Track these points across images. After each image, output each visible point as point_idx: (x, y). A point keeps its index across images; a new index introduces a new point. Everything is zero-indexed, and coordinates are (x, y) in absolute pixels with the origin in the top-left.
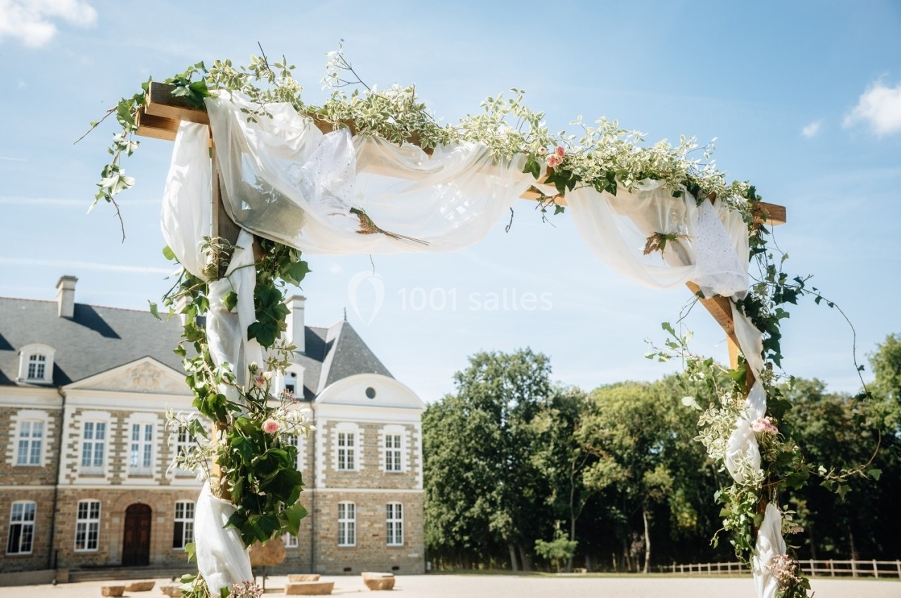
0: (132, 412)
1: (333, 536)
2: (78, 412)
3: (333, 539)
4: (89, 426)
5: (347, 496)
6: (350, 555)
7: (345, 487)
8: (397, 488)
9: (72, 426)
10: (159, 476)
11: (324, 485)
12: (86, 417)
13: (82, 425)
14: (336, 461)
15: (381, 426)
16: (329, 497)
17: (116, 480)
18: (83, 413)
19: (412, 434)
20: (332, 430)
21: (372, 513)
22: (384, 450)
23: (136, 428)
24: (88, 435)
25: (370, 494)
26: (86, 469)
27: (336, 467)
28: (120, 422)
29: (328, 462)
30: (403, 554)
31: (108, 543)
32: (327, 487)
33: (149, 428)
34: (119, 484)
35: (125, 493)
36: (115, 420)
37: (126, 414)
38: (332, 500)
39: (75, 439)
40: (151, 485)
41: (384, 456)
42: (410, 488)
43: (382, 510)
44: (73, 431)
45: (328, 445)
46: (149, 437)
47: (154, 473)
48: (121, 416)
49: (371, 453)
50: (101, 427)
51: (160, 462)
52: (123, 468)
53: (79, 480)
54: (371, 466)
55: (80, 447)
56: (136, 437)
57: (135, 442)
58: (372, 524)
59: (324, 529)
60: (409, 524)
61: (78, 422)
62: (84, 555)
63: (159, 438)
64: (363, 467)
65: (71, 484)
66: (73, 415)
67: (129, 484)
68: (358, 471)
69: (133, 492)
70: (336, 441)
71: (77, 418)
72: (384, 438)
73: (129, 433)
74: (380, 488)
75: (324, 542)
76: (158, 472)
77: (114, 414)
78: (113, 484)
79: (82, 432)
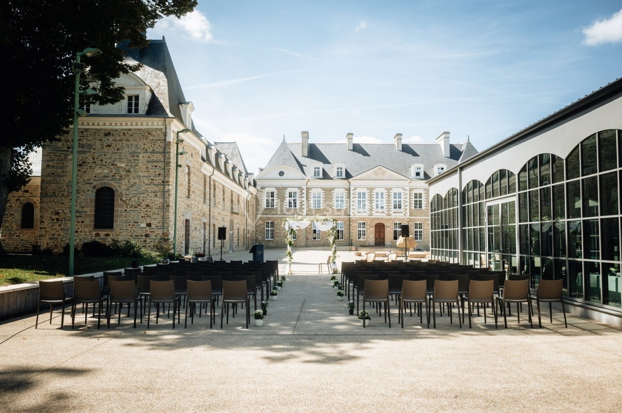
0: (375, 188)
2: (355, 189)
4: (359, 194)
9: (353, 194)
10: (387, 212)
12: (358, 190)
13: (357, 194)
23: (377, 194)
24: (359, 197)
26: (359, 210)
28: (371, 192)
31: (369, 237)
33: (382, 194)
34: (372, 215)
35: (374, 219)
36: (369, 191)
37: (373, 189)
39: (355, 199)
40: (384, 216)
44: (354, 196)
46: (382, 197)
47: (385, 211)
48: (371, 190)
50: (364, 194)
51: (387, 207)
52: (373, 209)
53: (357, 214)
55: (357, 202)
56: (377, 197)
57: (377, 199)
61: (355, 192)
62: (361, 241)
63: (386, 198)
65: (355, 215)
66: (353, 190)
67: (376, 215)
69: (377, 219)
71: (355, 191)
73: (375, 196)
76: (386, 211)
77: (368, 189)
78: (369, 215)
79: (357, 196)
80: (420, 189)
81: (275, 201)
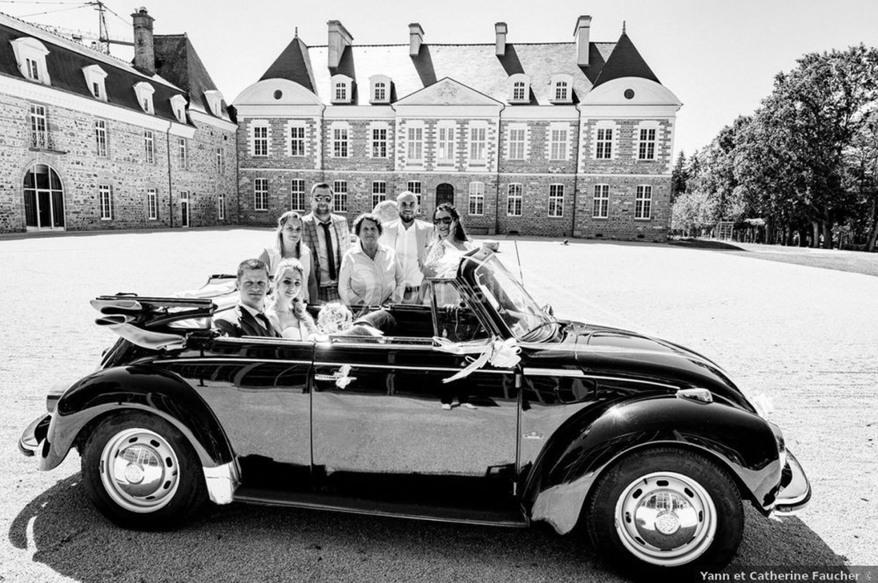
0: (438, 120)
1: (588, 210)
2: (404, 122)
3: (588, 213)
4: (411, 131)
5: (603, 179)
6: (602, 224)
7: (601, 173)
8: (648, 173)
9: (400, 131)
10: (458, 165)
11: (583, 171)
12: (409, 125)
13: (406, 131)
14: (595, 152)
15: (637, 122)
16: (587, 180)
17: (430, 168)
18: (407, 122)
19: (665, 127)
20: (592, 127)
21: (623, 194)
22: (639, 142)
23: (442, 131)
24: (411, 137)
25: (622, 178)
26: (411, 161)
27: (594, 157)
28: (431, 128)
29: (588, 153)
30: (649, 226)
31: (426, 209)
32: (585, 172)
33: (451, 131)
34: (432, 170)
35: (435, 176)
36: (428, 126)
37: (435, 122)
38: (589, 183)
39: (403, 140)
40: (453, 171)
41: (638, 147)
42: (660, 173)
43: (632, 191)
44: (401, 135)
45: (588, 139)
46: (451, 137)
48: (431, 123)
49: (626, 146)
50: (419, 131)
51: (458, 155)
52: (434, 159)
53: (407, 168)
54: (626, 156)
55: (406, 145)
56: (442, 137)
57: (442, 141)
58: (623, 201)
59: (581, 205)
60: (657, 203)
61: (404, 128)
63: (458, 138)
64: (618, 157)
65: (402, 170)
66: (401, 123)
67: (438, 170)
68: (613, 159)
69: (441, 176)
70: (595, 136)
71: (403, 125)
72: (639, 132)
73: (437, 135)
74: (632, 173)
75: (580, 214)
76: (457, 162)
77: (426, 123)
78: (428, 170)
79: (406, 135)
80: (522, 122)
81: (269, 144)
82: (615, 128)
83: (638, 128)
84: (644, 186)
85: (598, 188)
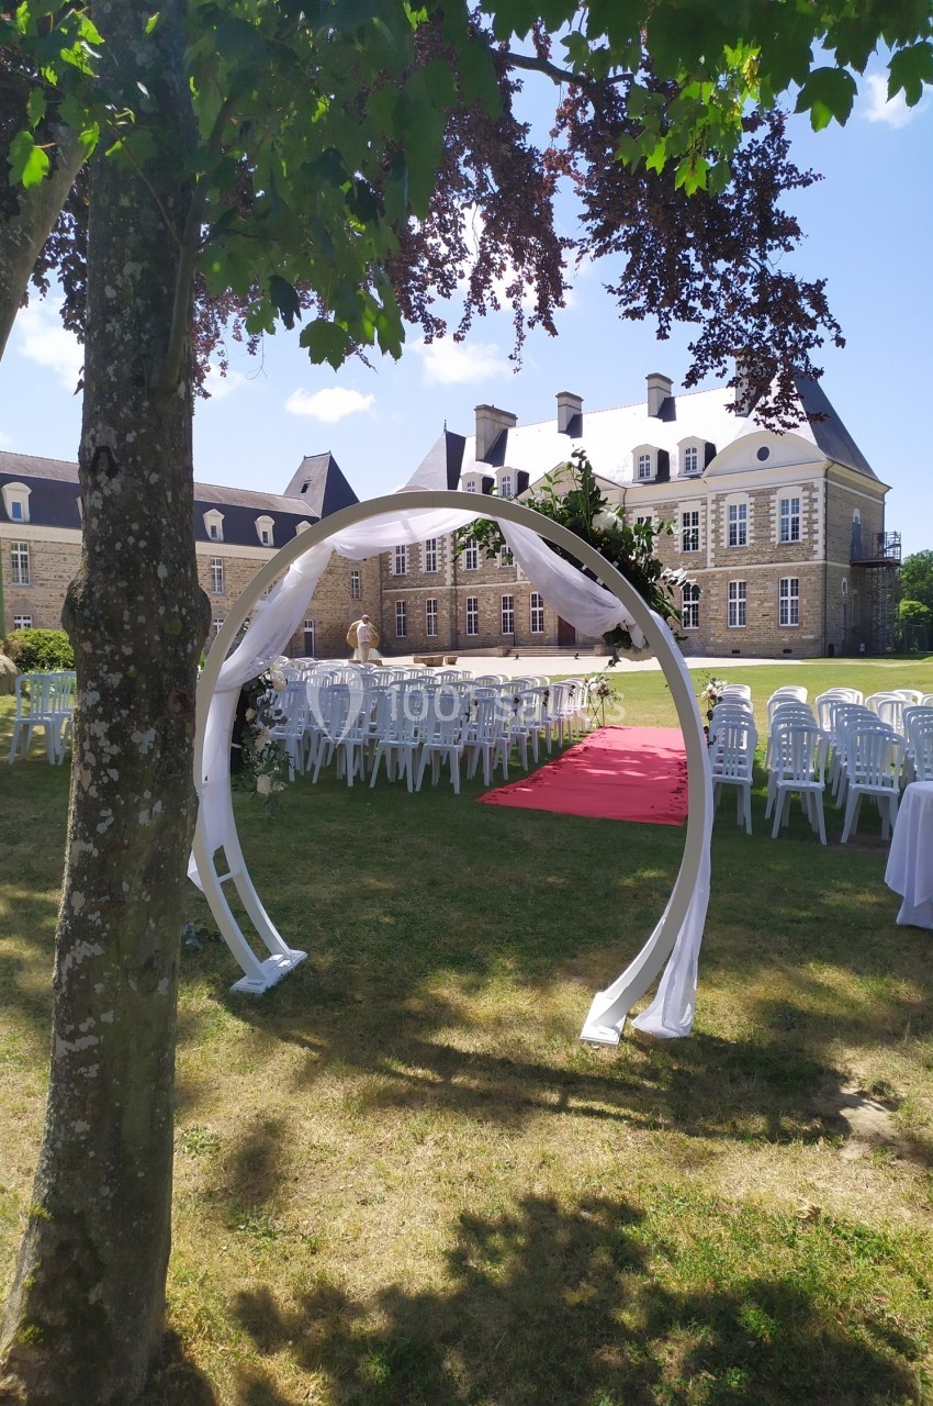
1: (722, 617)
3: (721, 621)
5: (736, 574)
6: (739, 636)
7: (734, 565)
8: (792, 561)
11: (713, 564)
14: (726, 538)
15: (773, 491)
16: (718, 576)
19: (811, 494)
20: (721, 504)
21: (762, 592)
22: (779, 518)
25: (759, 570)
27: (725, 544)
29: (717, 540)
30: (796, 637)
31: (550, 626)
32: (716, 566)
38: (721, 580)
41: (778, 525)
42: (807, 560)
43: (774, 588)
45: (717, 521)
49: (763, 524)
54: (763, 538)
58: (763, 602)
59: (712, 610)
60: (805, 601)
64: (753, 541)
65: (524, 579)
68: (749, 545)
70: (725, 516)
72: (777, 505)
74: (772, 562)
75: (713, 623)
81: (407, 560)
82: (748, 501)
83: (777, 498)
84: (789, 579)
85: (732, 586)
